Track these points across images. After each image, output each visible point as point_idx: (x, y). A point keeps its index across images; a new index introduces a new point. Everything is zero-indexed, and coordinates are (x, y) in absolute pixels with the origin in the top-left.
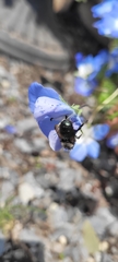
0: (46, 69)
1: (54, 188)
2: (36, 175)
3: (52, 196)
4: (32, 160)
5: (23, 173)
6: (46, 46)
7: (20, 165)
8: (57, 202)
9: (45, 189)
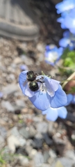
0: (21, 42)
1: (32, 138)
2: (19, 128)
3: (31, 145)
4: (15, 117)
5: (10, 128)
6: (21, 23)
7: (7, 122)
8: (36, 148)
9: (27, 139)
